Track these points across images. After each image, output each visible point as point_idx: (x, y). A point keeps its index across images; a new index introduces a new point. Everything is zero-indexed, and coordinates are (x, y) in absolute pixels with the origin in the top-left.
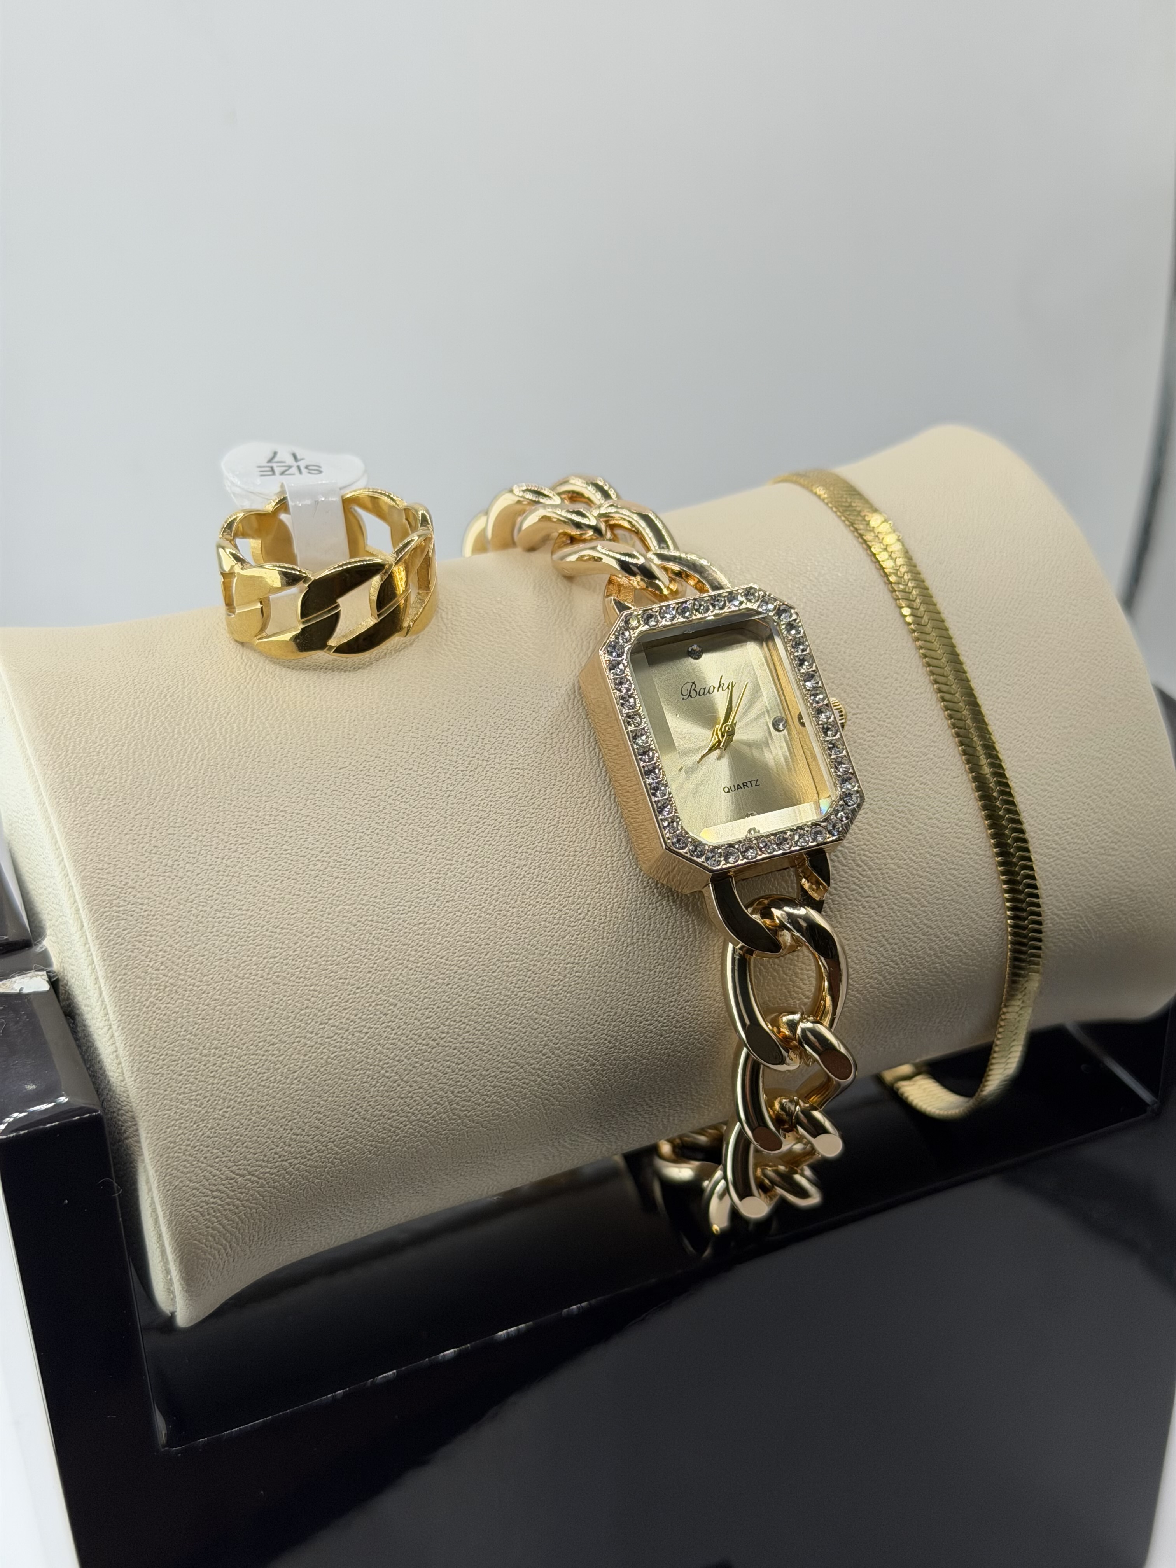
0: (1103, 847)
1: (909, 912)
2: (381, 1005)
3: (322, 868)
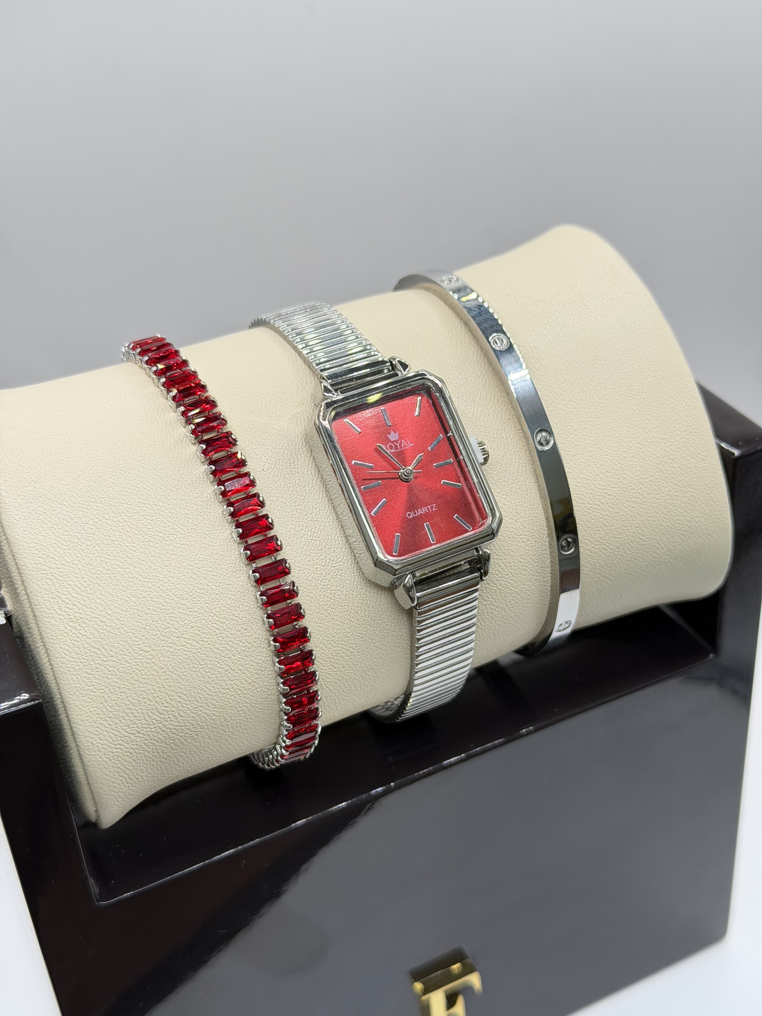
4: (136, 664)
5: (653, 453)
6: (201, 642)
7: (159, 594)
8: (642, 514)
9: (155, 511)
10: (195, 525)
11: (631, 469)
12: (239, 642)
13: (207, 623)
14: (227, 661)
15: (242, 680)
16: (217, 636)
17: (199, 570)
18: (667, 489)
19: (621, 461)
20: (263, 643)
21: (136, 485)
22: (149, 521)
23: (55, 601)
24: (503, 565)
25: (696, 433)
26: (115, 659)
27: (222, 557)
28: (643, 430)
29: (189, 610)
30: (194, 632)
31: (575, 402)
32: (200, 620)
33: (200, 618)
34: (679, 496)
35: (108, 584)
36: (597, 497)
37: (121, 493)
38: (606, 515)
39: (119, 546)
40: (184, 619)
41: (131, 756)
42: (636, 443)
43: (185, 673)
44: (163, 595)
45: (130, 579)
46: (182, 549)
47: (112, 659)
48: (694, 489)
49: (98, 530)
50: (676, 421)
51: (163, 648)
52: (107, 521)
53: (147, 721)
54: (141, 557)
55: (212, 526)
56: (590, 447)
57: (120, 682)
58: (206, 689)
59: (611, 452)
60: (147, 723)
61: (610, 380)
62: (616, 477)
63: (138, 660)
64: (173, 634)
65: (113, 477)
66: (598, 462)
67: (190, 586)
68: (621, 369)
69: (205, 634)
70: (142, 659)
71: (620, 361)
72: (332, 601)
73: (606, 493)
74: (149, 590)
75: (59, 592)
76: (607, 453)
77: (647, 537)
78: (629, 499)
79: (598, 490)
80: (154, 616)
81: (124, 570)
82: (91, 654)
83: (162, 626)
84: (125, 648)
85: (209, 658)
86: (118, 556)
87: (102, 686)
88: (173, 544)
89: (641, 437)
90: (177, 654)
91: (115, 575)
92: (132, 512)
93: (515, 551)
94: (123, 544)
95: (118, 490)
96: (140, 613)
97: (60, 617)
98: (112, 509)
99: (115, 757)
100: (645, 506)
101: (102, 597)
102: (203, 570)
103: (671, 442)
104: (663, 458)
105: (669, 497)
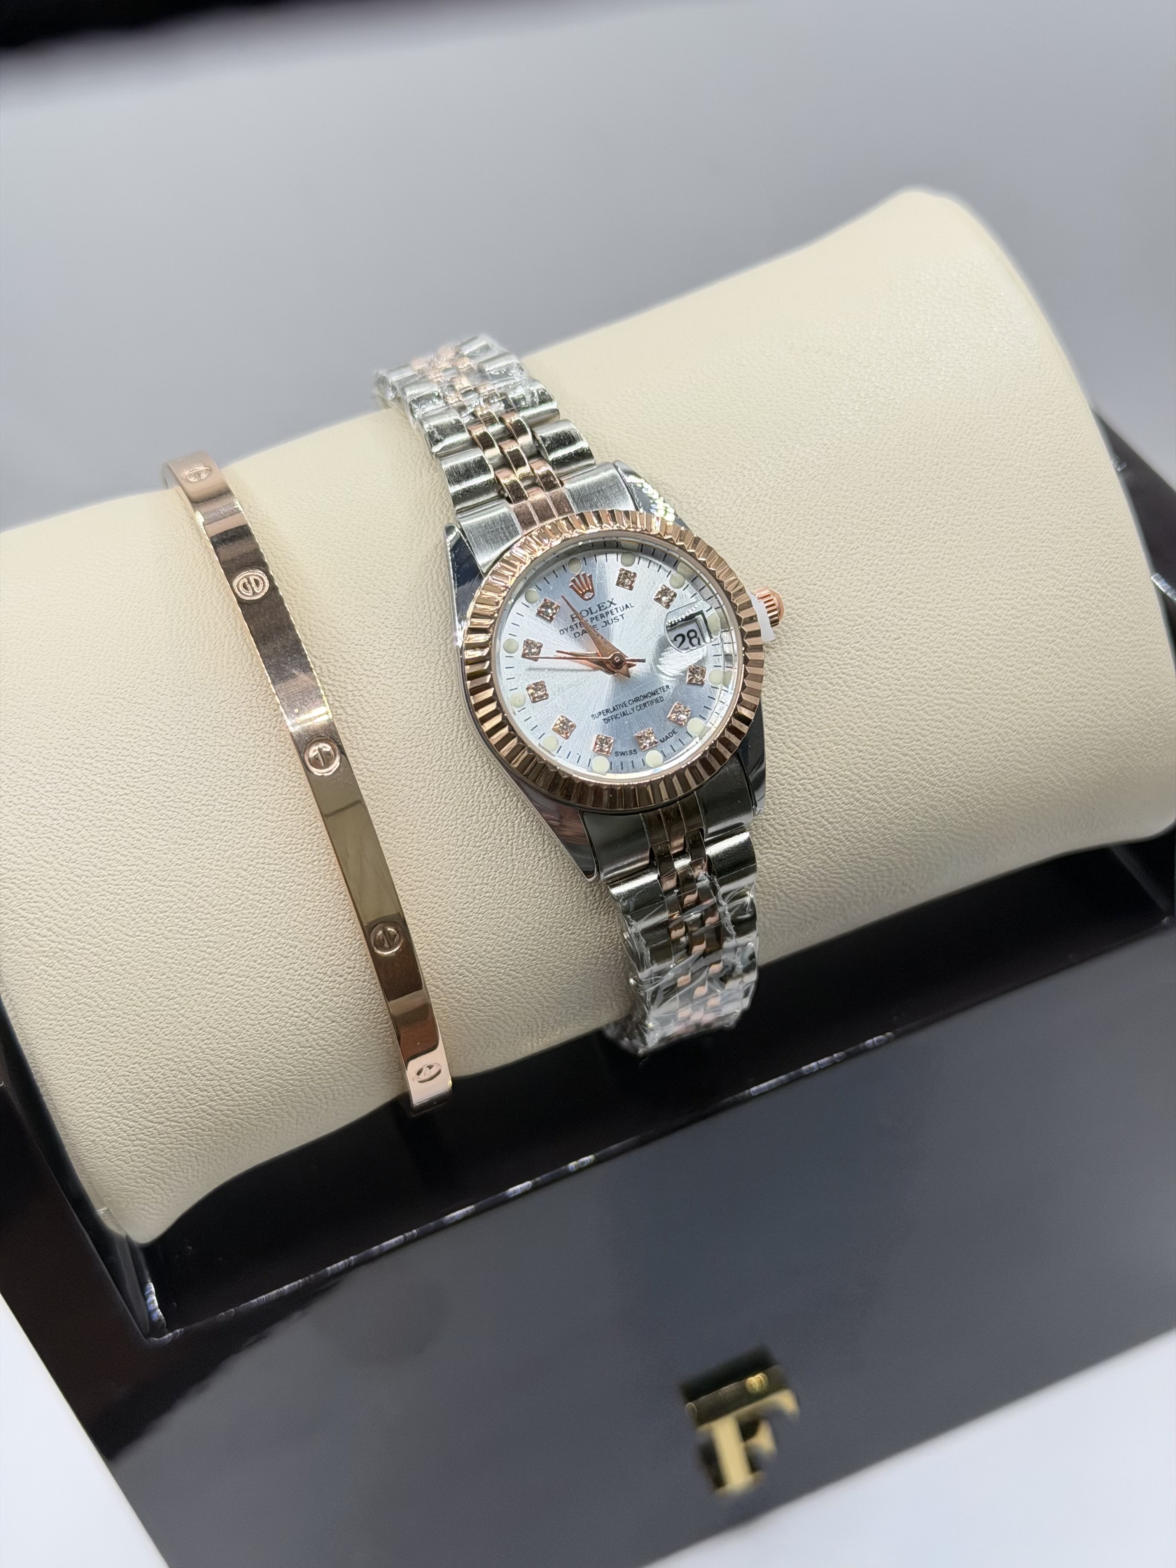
4: (154, 1019)
5: (1040, 623)
6: (259, 980)
7: (187, 905)
8: (1020, 730)
9: (178, 768)
10: (243, 788)
11: (999, 655)
12: (322, 975)
13: (267, 949)
14: (304, 1005)
15: (332, 1031)
16: (285, 968)
17: (251, 863)
18: (1065, 685)
20: (363, 974)
21: (147, 723)
22: (167, 785)
23: (19, 923)
24: (772, 829)
25: (1119, 582)
26: (120, 1013)
27: (290, 839)
28: (1023, 584)
29: (236, 928)
30: (246, 964)
31: (901, 543)
32: (256, 944)
33: (255, 941)
34: (1087, 694)
35: (104, 893)
36: (937, 707)
37: (121, 739)
38: (955, 737)
39: (119, 828)
40: (230, 944)
41: (163, 1153)
42: (1009, 608)
43: (236, 1028)
44: (194, 906)
45: (139, 883)
47: (115, 1012)
48: (1115, 680)
49: (84, 803)
50: (1084, 565)
51: (197, 991)
52: (99, 786)
53: (182, 1103)
54: (156, 846)
55: (272, 788)
56: (926, 621)
57: (131, 1048)
58: (273, 1050)
59: (963, 627)
60: (182, 1105)
61: (965, 499)
62: (971, 670)
63: (157, 1013)
65: (109, 711)
66: (938, 648)
67: (237, 891)
68: (986, 478)
69: (265, 965)
70: (164, 1010)
71: (985, 462)
72: (476, 901)
73: (953, 700)
74: (169, 899)
75: (24, 910)
76: (956, 630)
77: (1032, 765)
78: (996, 706)
79: (938, 695)
80: (178, 941)
81: (129, 868)
82: (80, 1006)
83: (193, 957)
84: (135, 995)
85: (275, 1003)
86: (119, 845)
87: (102, 1055)
88: (208, 822)
89: (1020, 597)
90: (221, 1000)
91: (115, 878)
92: (139, 771)
93: (793, 805)
94: (125, 825)
95: (116, 733)
96: (156, 938)
97: (27, 949)
98: (108, 766)
99: (135, 1158)
100: (1025, 716)
101: (93, 914)
102: (257, 863)
103: (1074, 602)
104: (1058, 631)
105: (1070, 698)
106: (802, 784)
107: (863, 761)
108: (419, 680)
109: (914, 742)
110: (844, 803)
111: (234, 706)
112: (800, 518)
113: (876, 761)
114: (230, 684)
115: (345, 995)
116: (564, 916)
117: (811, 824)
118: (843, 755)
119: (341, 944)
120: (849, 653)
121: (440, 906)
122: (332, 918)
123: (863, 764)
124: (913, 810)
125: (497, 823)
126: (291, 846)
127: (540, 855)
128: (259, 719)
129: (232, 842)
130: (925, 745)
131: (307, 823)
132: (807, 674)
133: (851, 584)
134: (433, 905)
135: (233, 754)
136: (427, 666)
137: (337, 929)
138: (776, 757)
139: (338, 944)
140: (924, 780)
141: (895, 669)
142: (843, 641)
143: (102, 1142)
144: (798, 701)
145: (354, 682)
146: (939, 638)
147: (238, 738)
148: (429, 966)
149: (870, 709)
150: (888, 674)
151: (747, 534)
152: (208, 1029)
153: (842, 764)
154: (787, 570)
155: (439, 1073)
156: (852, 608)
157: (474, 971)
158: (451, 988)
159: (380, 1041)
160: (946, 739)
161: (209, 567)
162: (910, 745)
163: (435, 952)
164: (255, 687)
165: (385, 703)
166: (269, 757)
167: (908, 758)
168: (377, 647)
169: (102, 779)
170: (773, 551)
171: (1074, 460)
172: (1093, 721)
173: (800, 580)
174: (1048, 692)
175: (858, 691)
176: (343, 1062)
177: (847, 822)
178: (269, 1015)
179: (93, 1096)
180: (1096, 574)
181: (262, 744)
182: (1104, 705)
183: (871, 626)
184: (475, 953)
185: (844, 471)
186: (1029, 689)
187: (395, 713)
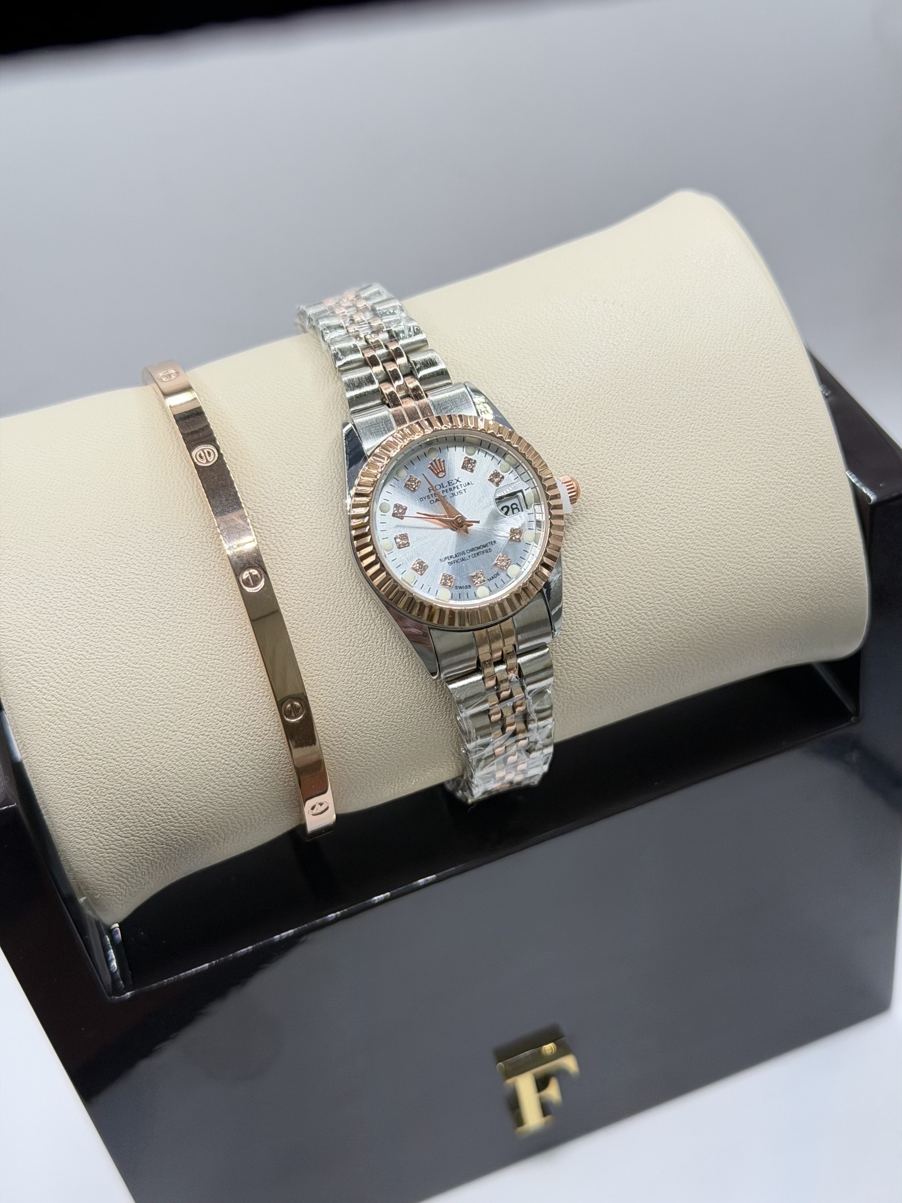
0: (785, 553)
1: (627, 615)
2: (218, 715)
3: (168, 616)
4: (125, 762)
5: (766, 501)
6: (201, 737)
7: (152, 681)
8: (749, 577)
9: (149, 584)
10: (195, 599)
11: (736, 523)
12: (246, 735)
13: (207, 715)
14: (232, 756)
15: (252, 776)
16: (220, 729)
17: (198, 653)
18: (782, 546)
19: (723, 514)
20: (276, 735)
21: (127, 551)
22: (141, 596)
23: (31, 691)
24: (570, 642)
25: (823, 474)
26: (102, 757)
27: (227, 637)
28: (754, 473)
30: (192, 725)
31: (668, 441)
33: (199, 709)
34: (797, 553)
35: (93, 671)
36: (690, 559)
37: (109, 562)
38: (702, 580)
39: (105, 625)
40: (181, 710)
41: (128, 859)
42: (744, 490)
43: (183, 771)
44: (156, 683)
45: (118, 665)
46: (179, 628)
47: (98, 756)
48: (817, 543)
49: (81, 607)
50: (798, 462)
52: (92, 595)
54: (131, 639)
55: (215, 601)
56: (684, 497)
57: (108, 783)
58: (209, 788)
59: (711, 503)
60: (143, 825)
61: (715, 412)
62: (716, 533)
63: (128, 758)
64: (168, 727)
66: (693, 516)
67: (188, 673)
68: (730, 397)
69: (206, 727)
70: (133, 757)
71: (730, 386)
72: (358, 686)
73: (703, 554)
74: (140, 677)
75: (36, 681)
76: (705, 505)
77: (757, 603)
78: (733, 560)
79: (692, 550)
80: (145, 707)
81: (112, 654)
82: (73, 751)
83: (154, 719)
84: (112, 745)
85: (211, 754)
86: (105, 637)
87: (87, 787)
88: (169, 623)
89: (752, 483)
90: (174, 750)
91: (101, 660)
92: (121, 585)
93: (586, 625)
94: (110, 624)
95: (106, 557)
96: (129, 704)
97: (36, 709)
98: (98, 581)
99: (108, 862)
100: (753, 567)
101: (84, 686)
102: (203, 653)
103: (790, 487)
104: (779, 507)
105: (785, 555)
106: (592, 611)
107: (637, 596)
108: (323, 527)
109: (674, 583)
110: (622, 625)
111: (190, 541)
112: (597, 421)
113: (646, 596)
114: (188, 526)
115: (262, 750)
116: (420, 699)
117: (598, 639)
118: (623, 591)
119: (261, 713)
120: (629, 518)
121: (332, 688)
122: (255, 695)
123: (637, 597)
124: (672, 632)
125: (375, 631)
126: (227, 642)
127: (405, 654)
128: (207, 551)
129: (185, 638)
130: (681, 585)
131: (239, 626)
132: (599, 532)
133: (632, 469)
134: (327, 688)
135: (188, 575)
136: (328, 518)
137: (258, 702)
138: (575, 590)
139: (259, 713)
140: (680, 610)
141: (661, 531)
142: (626, 510)
143: (85, 850)
144: (592, 551)
145: (276, 527)
146: (693, 510)
147: (192, 564)
148: (323, 732)
149: (643, 559)
150: (657, 534)
151: (559, 431)
152: (164, 771)
153: (621, 597)
154: (587, 458)
155: (327, 809)
156: (632, 486)
157: (355, 736)
158: (338, 748)
159: (286, 784)
160: (696, 582)
161: (175, 442)
162: (670, 585)
163: (327, 722)
164: (205, 528)
165: (297, 543)
166: (214, 578)
167: (669, 594)
168: (293, 503)
169: (94, 590)
170: (577, 443)
171: (793, 386)
172: (801, 573)
173: (596, 465)
174: (770, 550)
175: (635, 545)
176: (259, 798)
177: (624, 639)
178: (207, 763)
179: (80, 816)
180: (806, 468)
181: (209, 569)
182: (809, 561)
183: (645, 499)
184: (356, 723)
185: (629, 389)
186: (756, 548)
187: (305, 550)
